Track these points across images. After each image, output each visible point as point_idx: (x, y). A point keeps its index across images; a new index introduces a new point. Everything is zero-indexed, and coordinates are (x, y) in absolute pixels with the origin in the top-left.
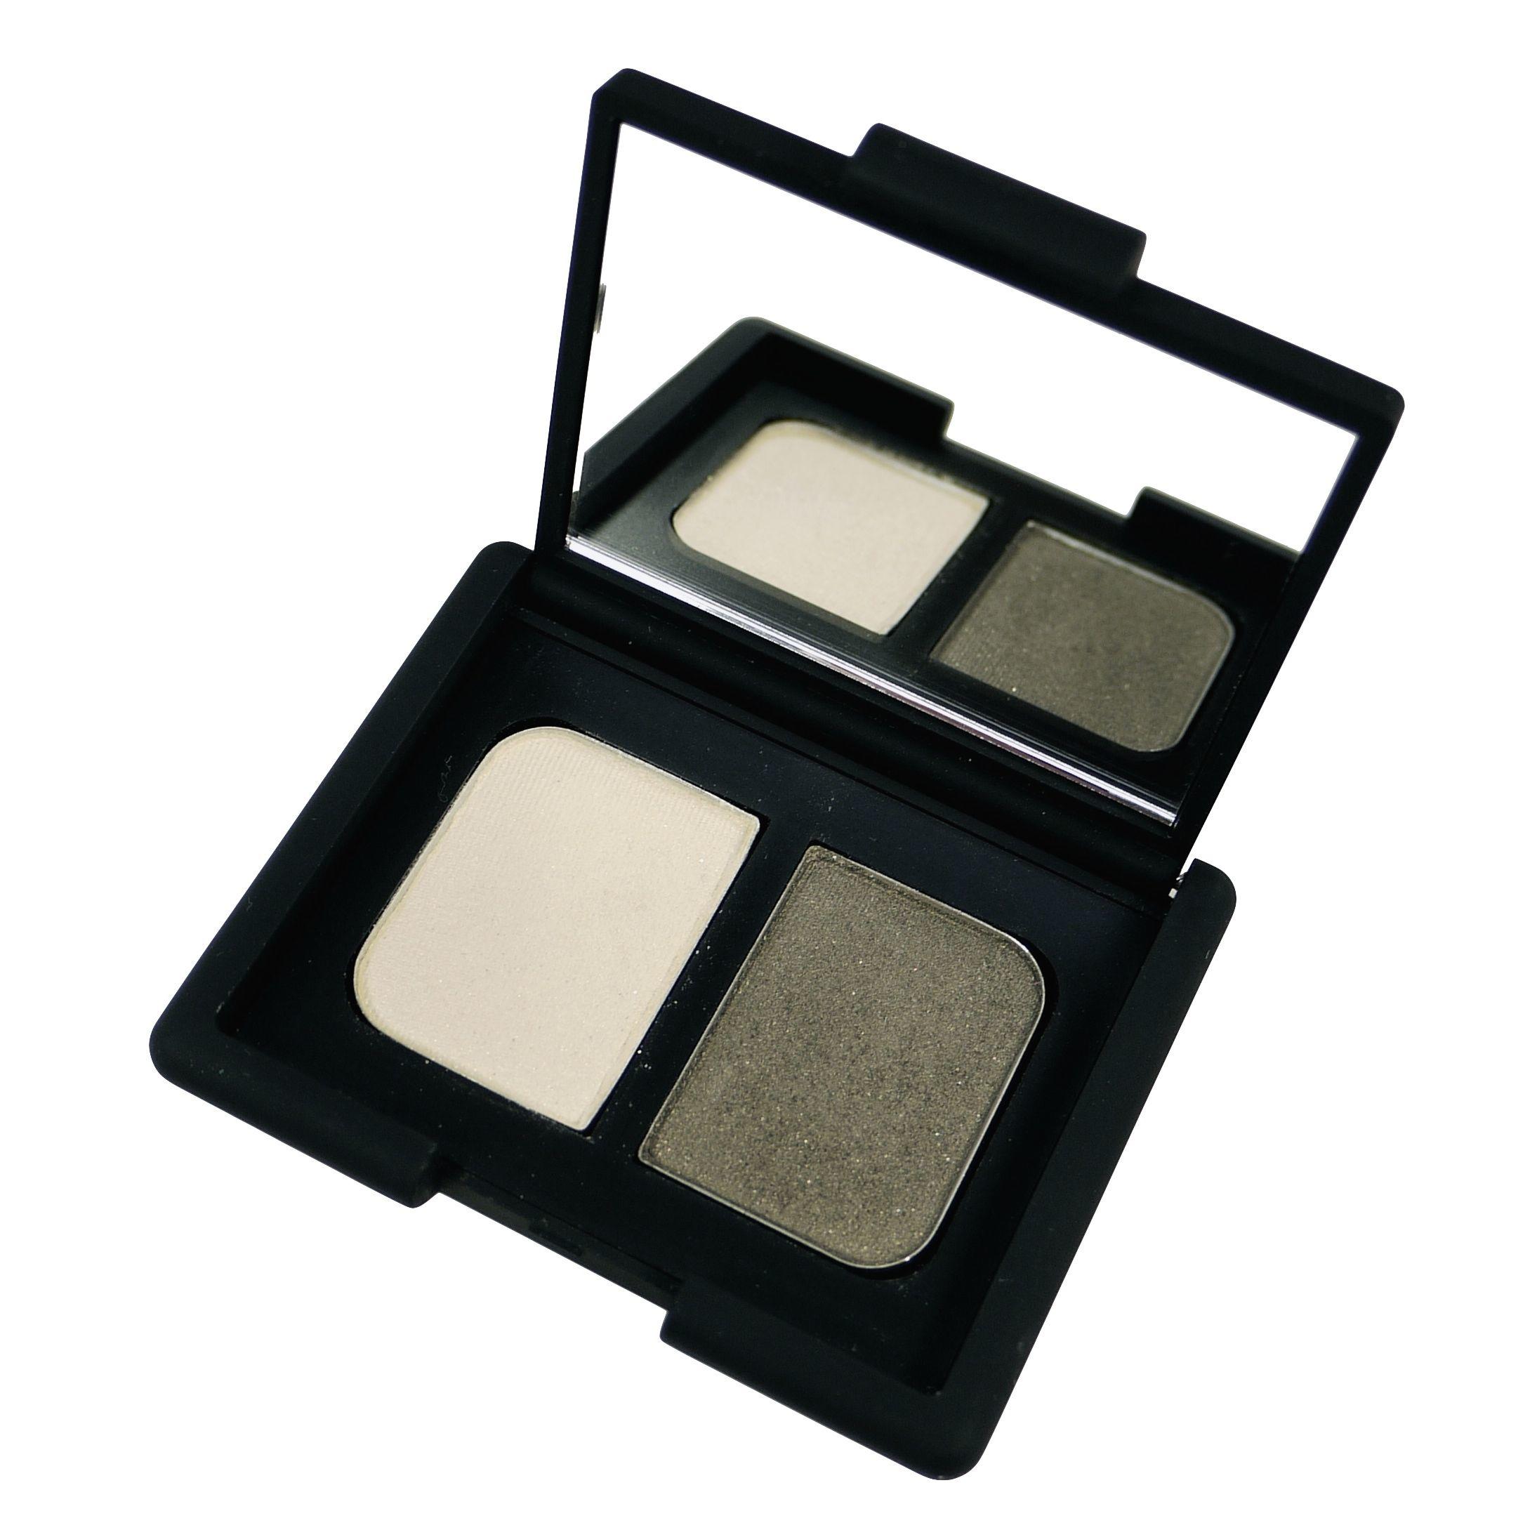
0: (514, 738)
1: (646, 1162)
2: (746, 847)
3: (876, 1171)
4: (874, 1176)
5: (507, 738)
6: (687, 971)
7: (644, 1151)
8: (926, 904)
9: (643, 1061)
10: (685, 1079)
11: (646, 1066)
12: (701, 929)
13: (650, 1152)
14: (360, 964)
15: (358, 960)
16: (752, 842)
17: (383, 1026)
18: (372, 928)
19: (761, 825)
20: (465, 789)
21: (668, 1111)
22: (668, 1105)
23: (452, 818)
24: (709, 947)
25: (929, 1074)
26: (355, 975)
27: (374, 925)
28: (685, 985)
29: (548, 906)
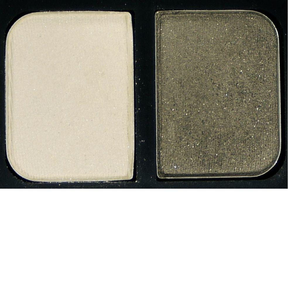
0: (12, 28)
1: (162, 178)
2: (131, 27)
3: (247, 134)
4: (248, 136)
5: (10, 30)
6: (136, 94)
7: (159, 174)
8: (211, 13)
9: (140, 140)
10: (159, 136)
11: (142, 141)
12: (131, 72)
13: (162, 173)
14: (9, 158)
15: (8, 157)
16: (132, 24)
17: (33, 178)
18: (5, 141)
19: (131, 15)
20: (6, 62)
21: (159, 153)
22: (158, 151)
23: (8, 77)
24: (139, 79)
25: (248, 85)
26: (10, 164)
27: (5, 140)
28: (139, 100)
29: (67, 93)
